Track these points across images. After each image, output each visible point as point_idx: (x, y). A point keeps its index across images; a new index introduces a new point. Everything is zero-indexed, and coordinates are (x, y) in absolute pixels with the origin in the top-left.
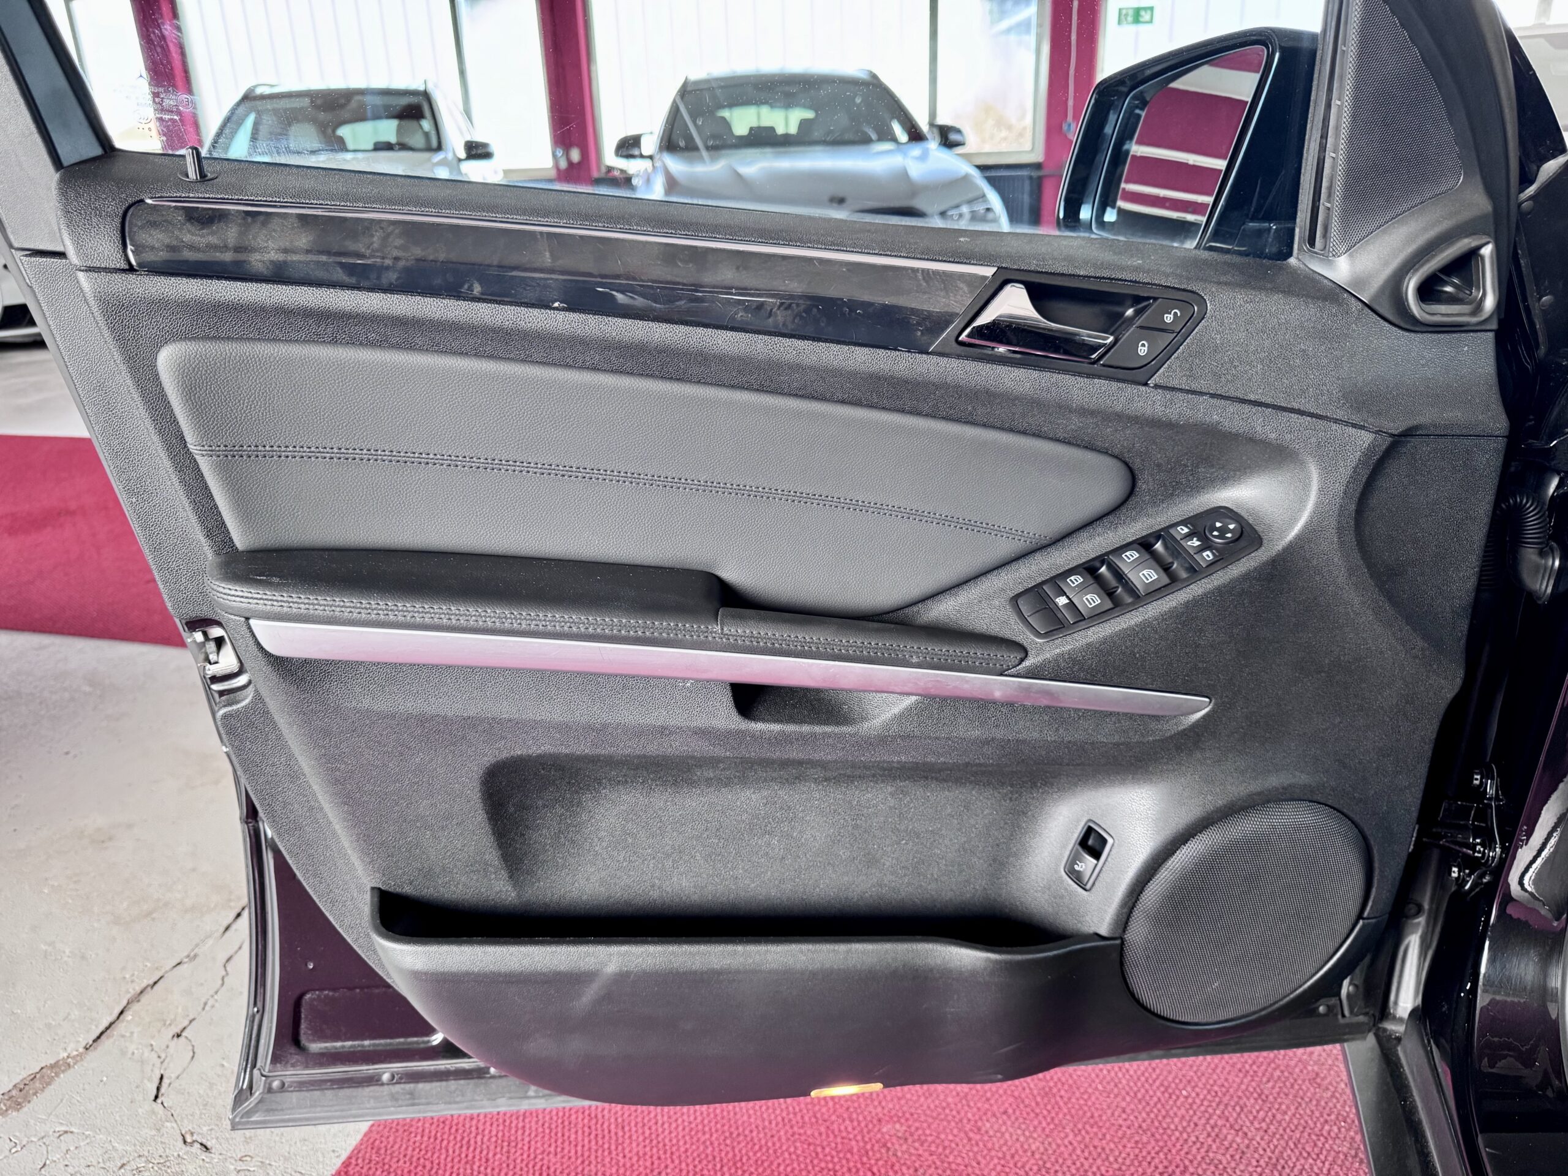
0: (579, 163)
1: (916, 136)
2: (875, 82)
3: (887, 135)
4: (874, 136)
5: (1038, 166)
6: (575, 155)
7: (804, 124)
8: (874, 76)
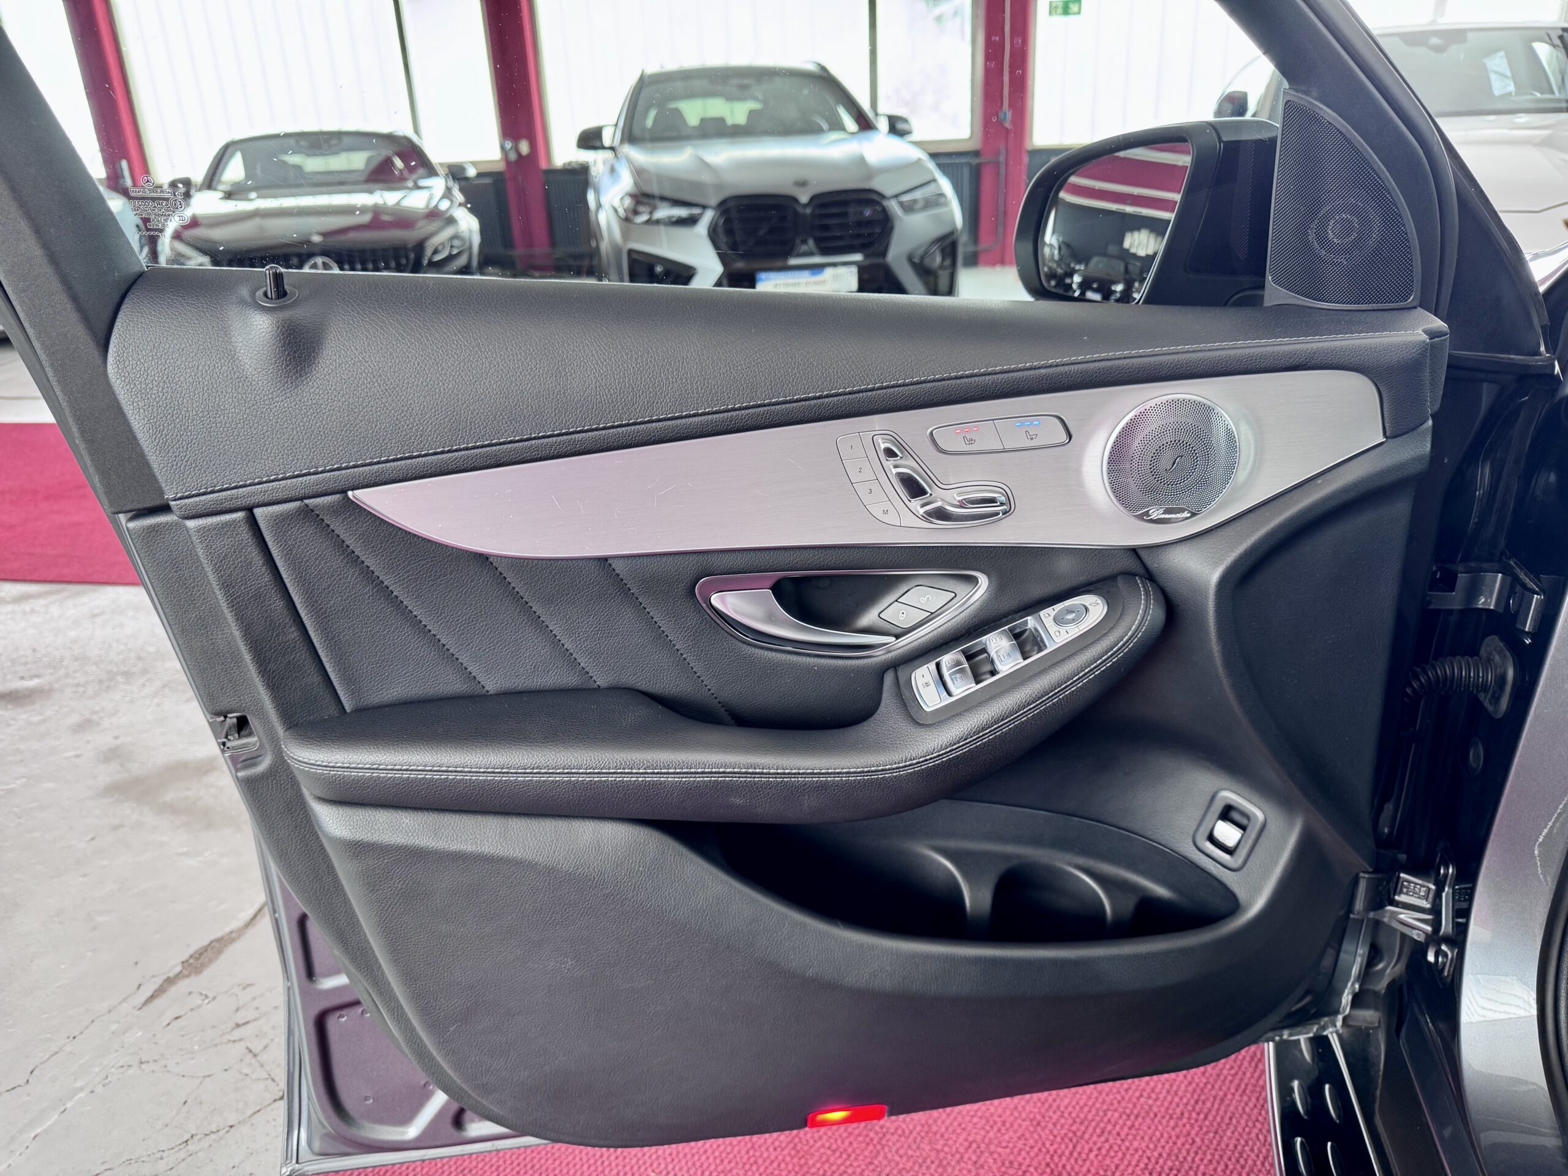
0: (528, 156)
1: (865, 124)
2: (825, 74)
3: (838, 126)
4: (825, 126)
5: (976, 153)
6: (524, 147)
7: (752, 114)
8: (823, 69)
